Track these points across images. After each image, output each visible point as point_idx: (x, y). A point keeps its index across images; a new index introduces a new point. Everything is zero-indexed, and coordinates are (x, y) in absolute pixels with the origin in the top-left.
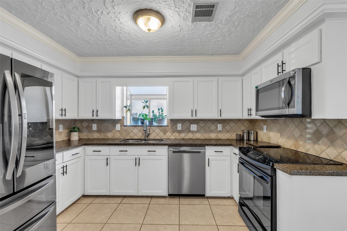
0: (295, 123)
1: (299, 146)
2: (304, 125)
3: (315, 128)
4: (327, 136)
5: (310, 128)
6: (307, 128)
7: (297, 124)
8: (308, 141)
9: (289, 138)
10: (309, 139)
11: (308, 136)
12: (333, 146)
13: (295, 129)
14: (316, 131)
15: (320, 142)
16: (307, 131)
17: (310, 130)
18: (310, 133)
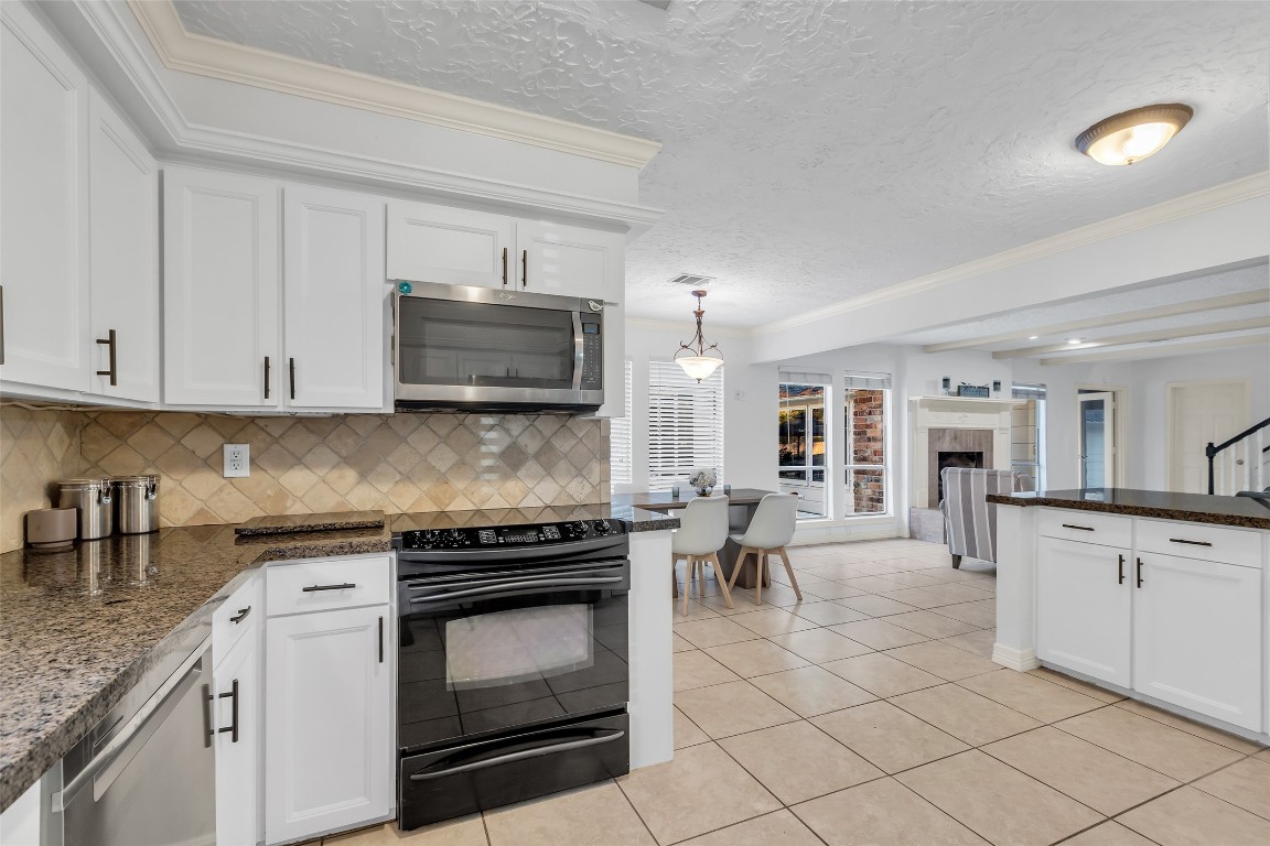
0: (434, 429)
1: (453, 498)
2: (472, 433)
3: (507, 441)
4: (537, 456)
5: (492, 442)
6: (481, 442)
7: (443, 432)
8: (487, 476)
9: (407, 478)
10: (490, 469)
11: (486, 462)
12: (549, 474)
13: (435, 447)
14: (508, 448)
15: (521, 473)
16: (484, 449)
17: (491, 447)
18: (491, 454)
